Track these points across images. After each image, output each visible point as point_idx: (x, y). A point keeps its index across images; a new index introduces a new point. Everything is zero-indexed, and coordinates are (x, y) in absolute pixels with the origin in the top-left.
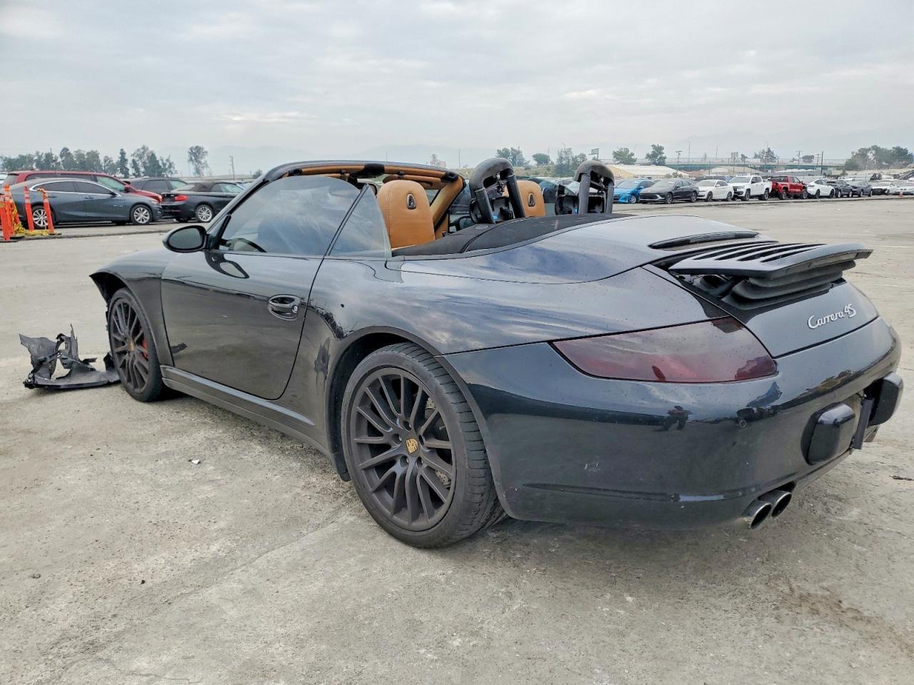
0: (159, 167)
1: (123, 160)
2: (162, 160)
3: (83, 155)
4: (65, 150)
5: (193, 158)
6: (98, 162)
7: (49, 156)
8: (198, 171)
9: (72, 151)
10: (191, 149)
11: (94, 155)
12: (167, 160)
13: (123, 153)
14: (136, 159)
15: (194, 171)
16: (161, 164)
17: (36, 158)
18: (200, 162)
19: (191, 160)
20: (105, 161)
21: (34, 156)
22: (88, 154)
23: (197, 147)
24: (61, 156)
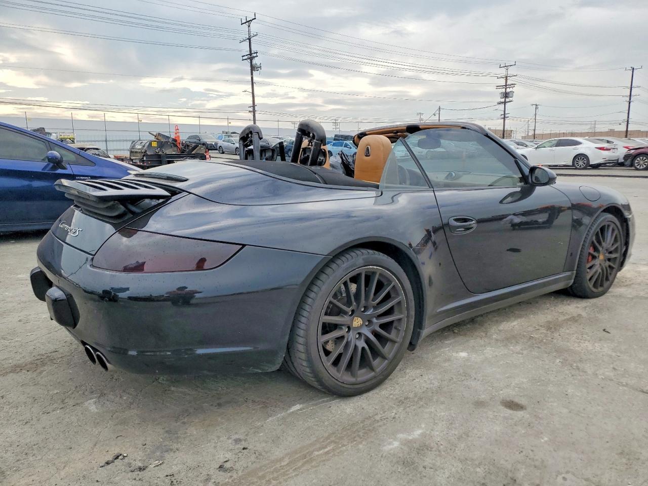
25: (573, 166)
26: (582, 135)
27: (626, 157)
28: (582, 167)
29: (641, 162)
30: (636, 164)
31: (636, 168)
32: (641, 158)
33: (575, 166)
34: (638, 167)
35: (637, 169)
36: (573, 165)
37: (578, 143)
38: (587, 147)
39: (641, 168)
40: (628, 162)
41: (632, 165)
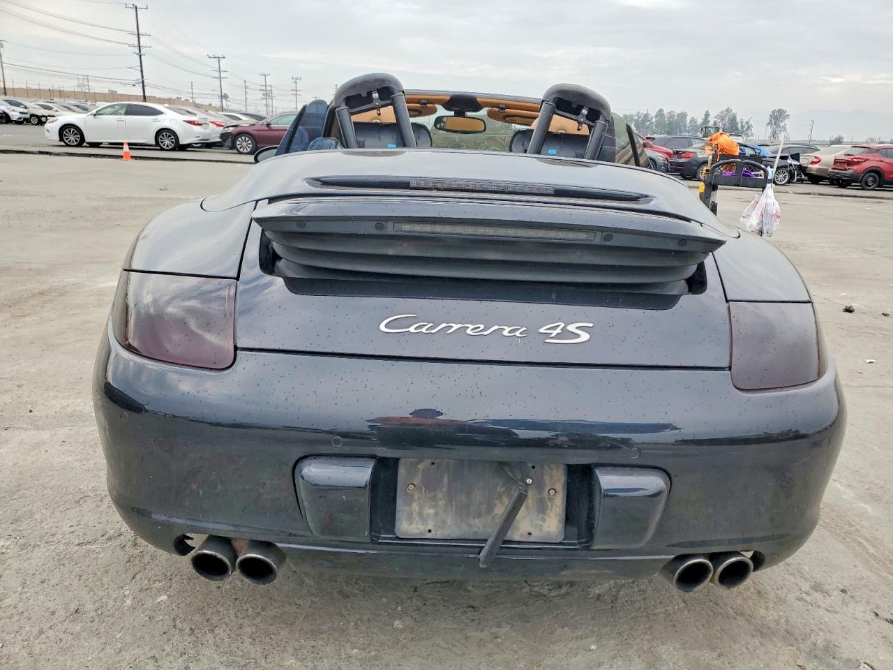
0: (737, 129)
1: (706, 120)
2: (742, 122)
3: (674, 116)
4: (661, 110)
5: (773, 122)
6: (685, 122)
7: (646, 116)
8: (774, 135)
9: (665, 112)
10: (773, 112)
11: (683, 116)
12: (747, 123)
13: (707, 115)
14: (718, 121)
15: (770, 135)
16: (739, 126)
17: (636, 118)
18: (779, 126)
19: (770, 123)
20: (691, 122)
21: (635, 116)
22: (678, 115)
23: (779, 110)
24: (656, 117)
25: (158, 146)
26: (161, 101)
27: (223, 136)
28: (170, 147)
29: (244, 144)
30: (239, 147)
31: (238, 151)
32: (243, 138)
33: (159, 146)
34: (241, 150)
35: (240, 153)
36: (157, 143)
37: (158, 113)
38: (171, 119)
39: (245, 151)
40: (229, 143)
41: (233, 147)
